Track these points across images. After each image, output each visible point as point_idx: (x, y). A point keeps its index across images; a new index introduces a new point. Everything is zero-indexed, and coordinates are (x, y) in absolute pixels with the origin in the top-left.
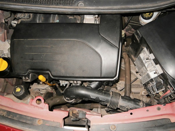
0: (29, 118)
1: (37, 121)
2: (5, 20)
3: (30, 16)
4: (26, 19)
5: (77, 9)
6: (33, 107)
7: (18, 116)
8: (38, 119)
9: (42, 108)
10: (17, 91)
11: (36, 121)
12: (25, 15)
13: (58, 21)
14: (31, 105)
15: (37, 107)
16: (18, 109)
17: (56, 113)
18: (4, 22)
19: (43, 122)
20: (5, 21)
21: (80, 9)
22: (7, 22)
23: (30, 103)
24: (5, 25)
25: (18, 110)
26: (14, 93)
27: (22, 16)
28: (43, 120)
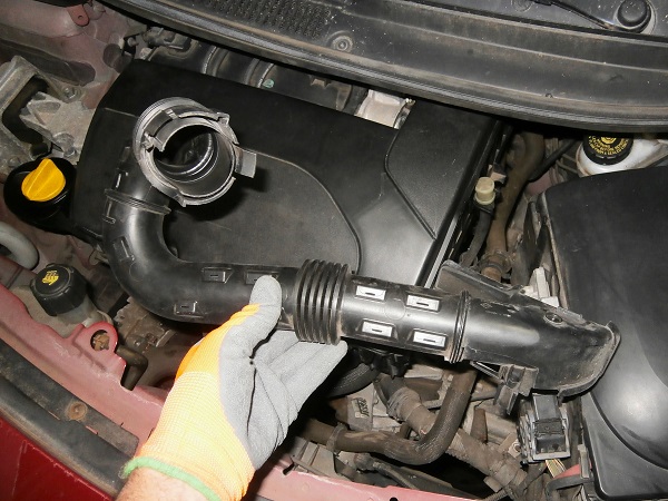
0: (51, 386)
1: (72, 404)
2: (126, 39)
3: (187, 46)
4: (174, 52)
5: (314, 53)
6: (78, 351)
7: (20, 366)
8: (77, 399)
9: (102, 367)
10: (45, 280)
11: (66, 404)
12: (173, 38)
13: (270, 84)
14: (74, 344)
15: (89, 356)
16: (32, 343)
17: (140, 399)
18: (121, 43)
19: (88, 415)
20: (126, 44)
21: (324, 56)
22: (134, 47)
23: (72, 337)
24: (123, 54)
25: (29, 347)
26: (34, 284)
27: (163, 37)
28: (89, 407)
